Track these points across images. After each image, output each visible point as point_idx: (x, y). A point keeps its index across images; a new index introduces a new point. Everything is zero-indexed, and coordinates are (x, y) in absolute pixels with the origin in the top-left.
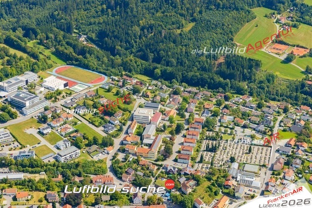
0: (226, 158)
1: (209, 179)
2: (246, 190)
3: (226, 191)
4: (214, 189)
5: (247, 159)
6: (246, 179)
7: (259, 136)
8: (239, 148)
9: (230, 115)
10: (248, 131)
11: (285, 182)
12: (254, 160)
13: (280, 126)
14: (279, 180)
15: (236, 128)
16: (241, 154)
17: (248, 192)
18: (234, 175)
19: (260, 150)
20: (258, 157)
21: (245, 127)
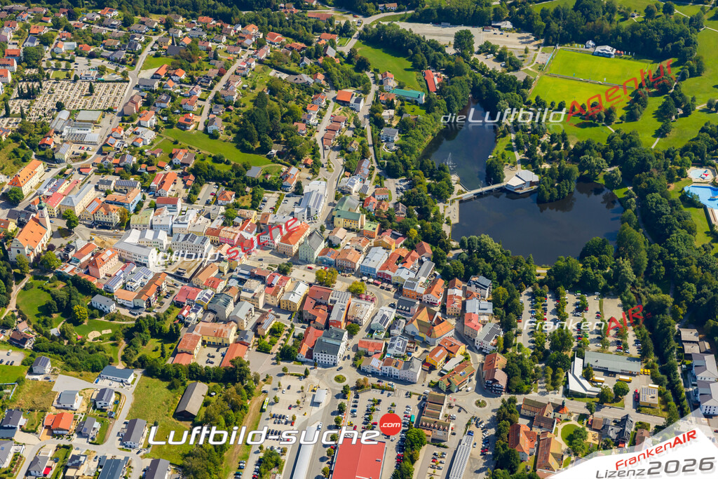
0: (50, 105)
1: (16, 139)
2: (75, 148)
3: (42, 153)
4: (22, 153)
5: (86, 103)
6: (78, 132)
7: (112, 67)
8: (76, 88)
9: (71, 41)
10: (96, 62)
11: (139, 129)
12: (97, 102)
13: (152, 49)
14: (131, 128)
15: (78, 59)
16: (76, 98)
17: (77, 151)
18: (58, 129)
19: (111, 89)
20: (104, 99)
21: (92, 56)
